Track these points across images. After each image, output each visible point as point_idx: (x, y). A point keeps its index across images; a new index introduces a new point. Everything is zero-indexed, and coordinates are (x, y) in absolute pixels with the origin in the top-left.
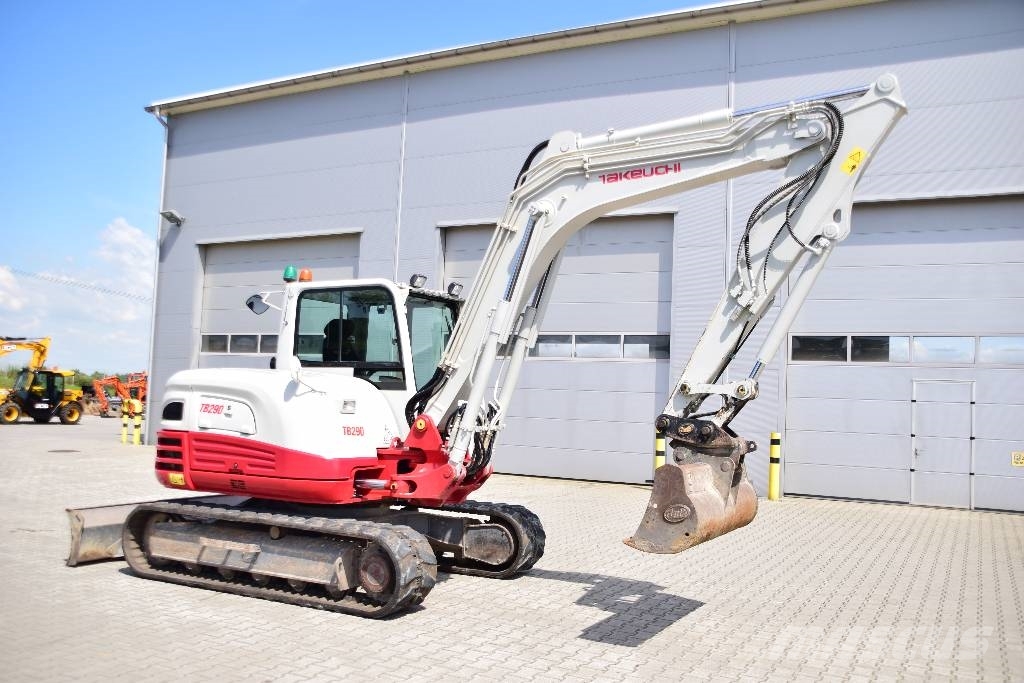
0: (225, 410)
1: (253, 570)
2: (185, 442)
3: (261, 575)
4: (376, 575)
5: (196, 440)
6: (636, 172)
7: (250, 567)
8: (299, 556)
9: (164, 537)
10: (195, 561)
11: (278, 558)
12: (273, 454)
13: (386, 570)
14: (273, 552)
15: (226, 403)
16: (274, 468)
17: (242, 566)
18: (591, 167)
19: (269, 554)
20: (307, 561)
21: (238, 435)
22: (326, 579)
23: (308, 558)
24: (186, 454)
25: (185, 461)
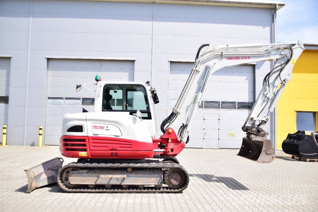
0: (106, 128)
1: (122, 184)
2: (87, 140)
3: (126, 185)
4: (176, 179)
5: (92, 139)
6: (237, 58)
7: (121, 183)
8: (144, 177)
9: (77, 176)
10: (94, 184)
11: (134, 178)
12: (131, 143)
13: (180, 177)
14: (132, 177)
15: (106, 126)
16: (132, 148)
17: (118, 183)
18: (224, 55)
19: (130, 178)
20: (147, 178)
21: (114, 137)
22: (156, 183)
23: (148, 177)
24: (88, 145)
25: (87, 147)
